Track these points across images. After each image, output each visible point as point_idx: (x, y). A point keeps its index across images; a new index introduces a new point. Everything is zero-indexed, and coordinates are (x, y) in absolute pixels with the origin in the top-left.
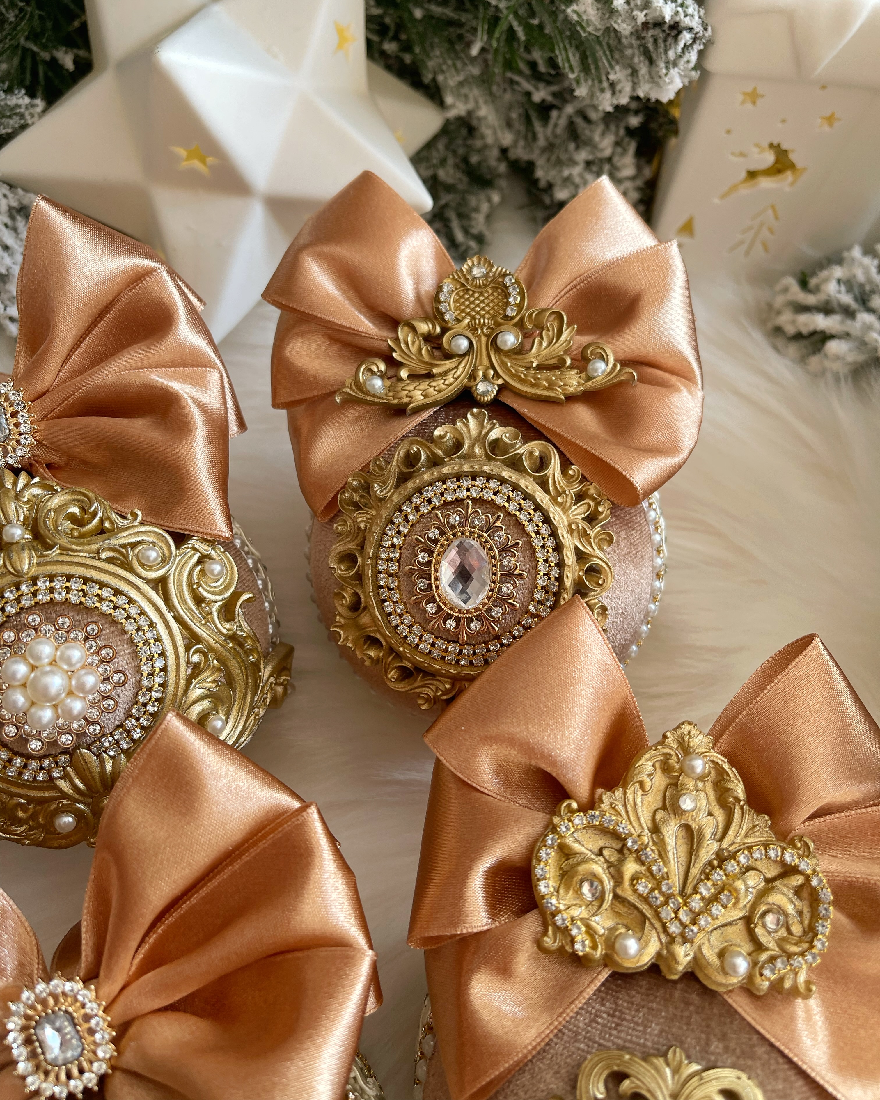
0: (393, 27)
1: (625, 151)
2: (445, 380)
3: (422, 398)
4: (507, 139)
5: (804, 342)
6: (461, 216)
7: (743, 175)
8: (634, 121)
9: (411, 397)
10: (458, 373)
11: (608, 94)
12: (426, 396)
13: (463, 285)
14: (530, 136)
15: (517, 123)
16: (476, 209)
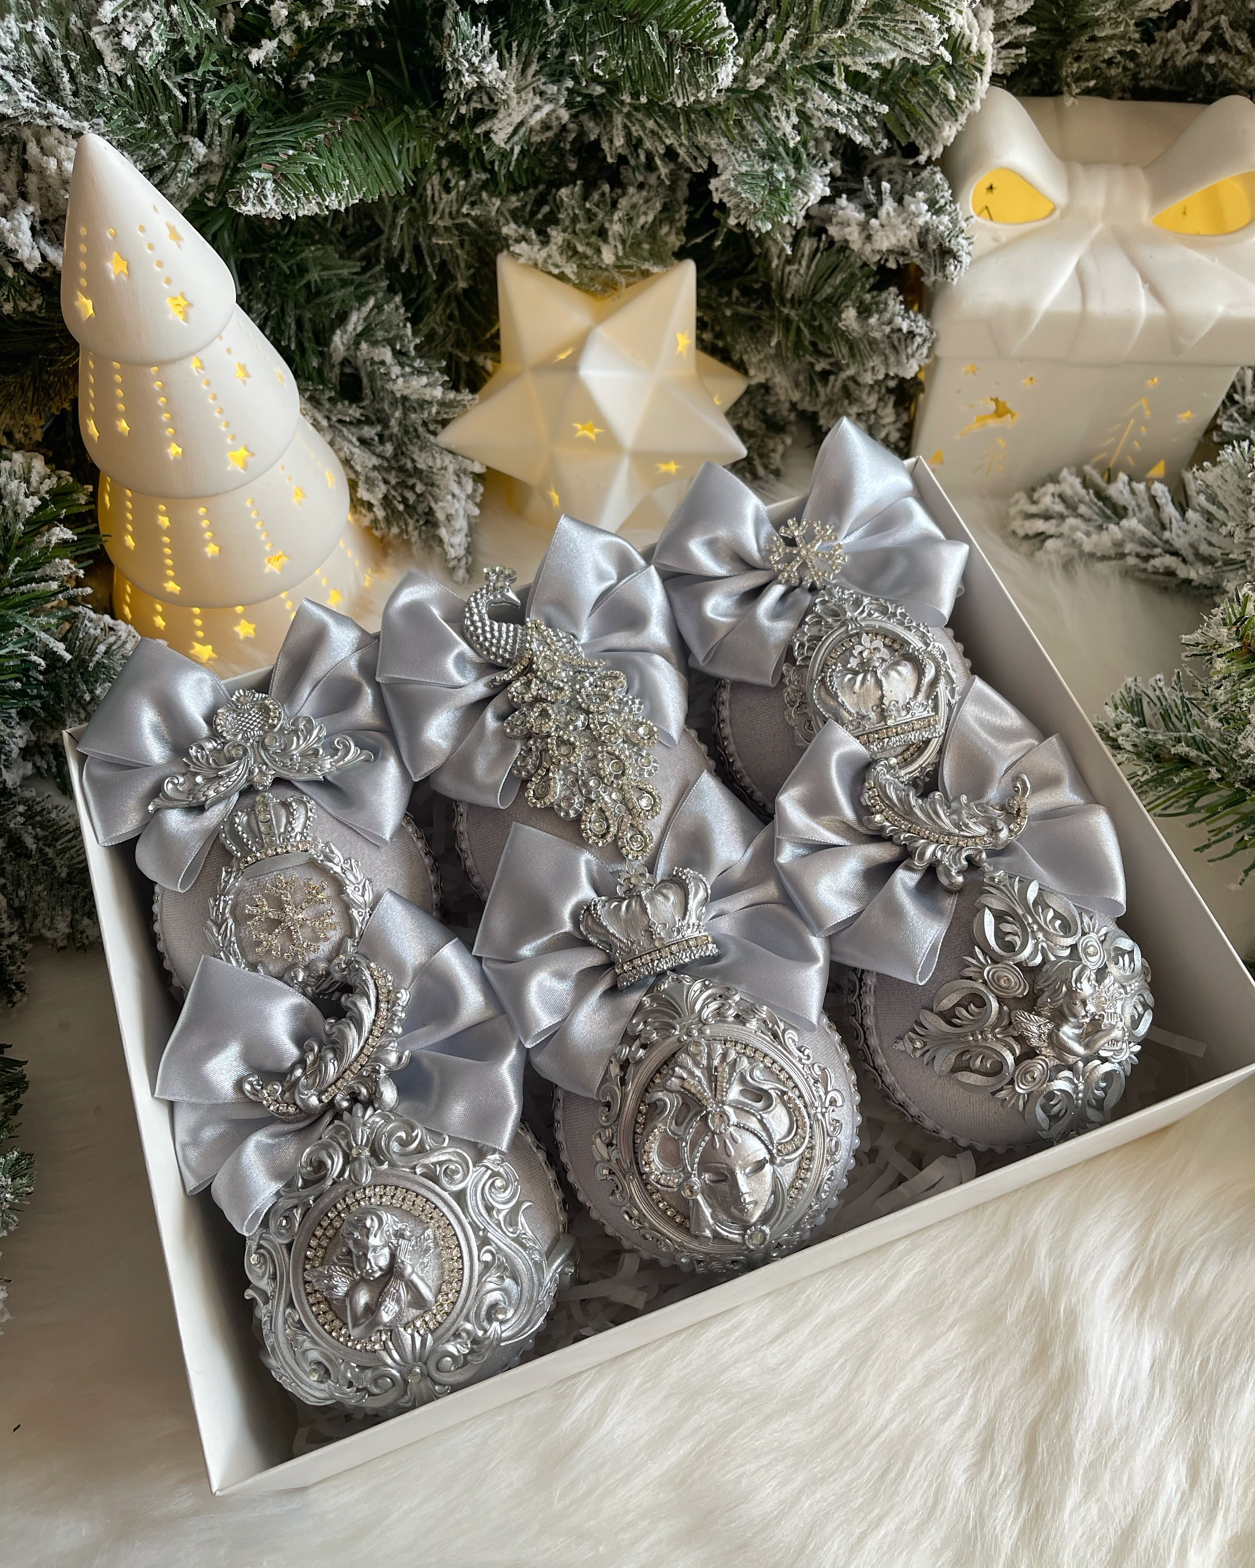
0: (710, 324)
1: (885, 406)
4: (796, 396)
5: (1034, 541)
6: (761, 456)
7: (975, 419)
8: (892, 384)
11: (869, 373)
14: (814, 394)
15: (803, 385)
16: (774, 451)
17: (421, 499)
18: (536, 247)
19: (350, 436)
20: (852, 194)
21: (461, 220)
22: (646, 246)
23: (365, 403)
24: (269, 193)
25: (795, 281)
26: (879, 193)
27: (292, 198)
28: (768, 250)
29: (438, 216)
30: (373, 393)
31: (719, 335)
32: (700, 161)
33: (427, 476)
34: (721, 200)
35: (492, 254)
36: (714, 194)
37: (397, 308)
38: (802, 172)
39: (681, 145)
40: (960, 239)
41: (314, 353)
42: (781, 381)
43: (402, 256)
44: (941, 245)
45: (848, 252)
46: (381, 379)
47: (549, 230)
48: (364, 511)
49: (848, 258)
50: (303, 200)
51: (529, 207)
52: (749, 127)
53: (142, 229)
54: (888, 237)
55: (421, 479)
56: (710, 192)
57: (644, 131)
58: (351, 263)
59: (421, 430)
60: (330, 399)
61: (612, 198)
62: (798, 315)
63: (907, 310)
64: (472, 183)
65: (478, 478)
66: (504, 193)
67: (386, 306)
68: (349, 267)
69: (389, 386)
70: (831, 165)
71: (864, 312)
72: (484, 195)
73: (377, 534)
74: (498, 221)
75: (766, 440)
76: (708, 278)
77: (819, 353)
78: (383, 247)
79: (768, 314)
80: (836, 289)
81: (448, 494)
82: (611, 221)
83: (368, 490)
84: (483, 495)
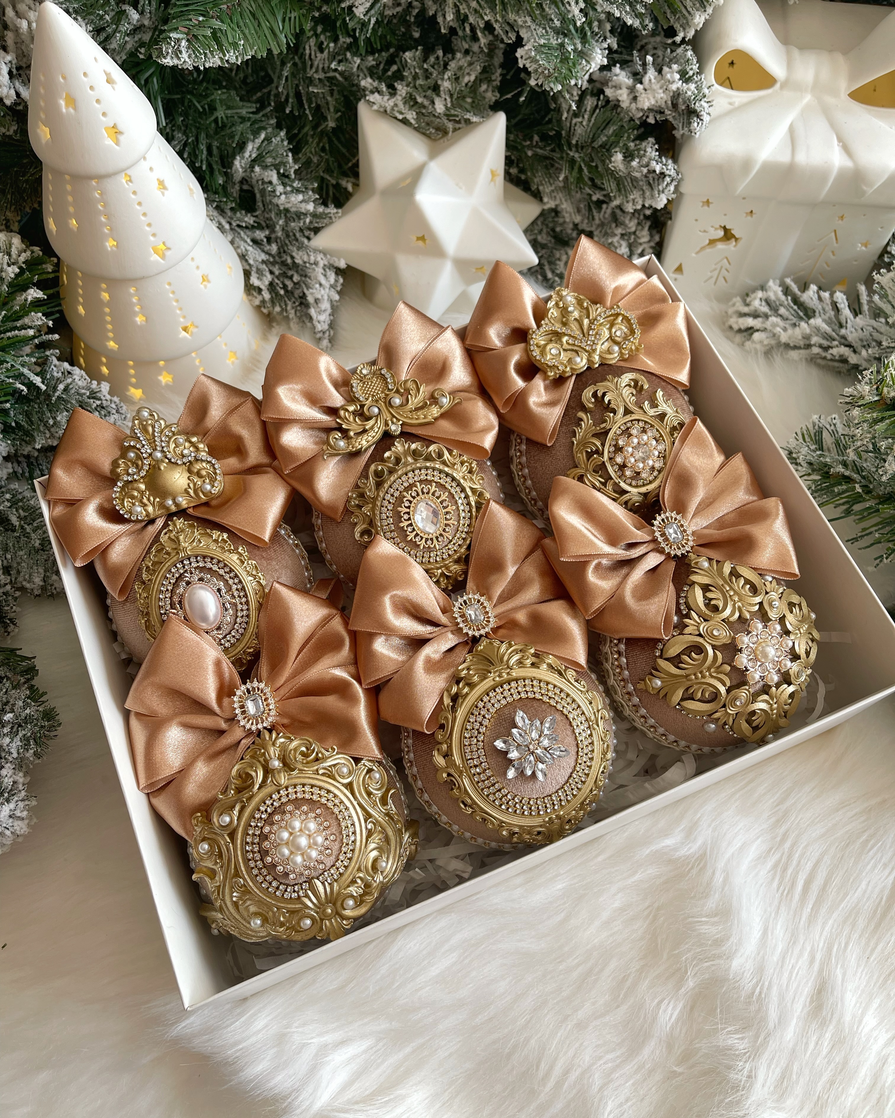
0: (515, 161)
1: (643, 228)
4: (578, 219)
5: (745, 334)
6: (550, 263)
7: (707, 242)
8: (648, 212)
11: (631, 204)
14: (591, 217)
15: (583, 211)
16: (559, 259)
17: (297, 286)
18: (386, 98)
19: (246, 238)
20: (624, 64)
21: (331, 74)
22: (469, 100)
23: (257, 213)
24: (184, 50)
25: (579, 130)
26: (644, 64)
27: (201, 54)
28: (560, 104)
29: (314, 70)
30: (264, 206)
31: (522, 171)
32: (510, 34)
33: (302, 270)
34: (524, 65)
35: (354, 102)
36: (520, 60)
37: (282, 140)
38: (587, 46)
39: (497, 21)
40: (702, 103)
41: (220, 173)
42: (566, 207)
43: (287, 100)
44: (688, 106)
45: (619, 110)
46: (270, 195)
47: (396, 84)
48: (255, 294)
49: (619, 114)
50: (209, 55)
51: (382, 66)
52: (547, 9)
53: (85, 74)
54: (649, 99)
55: (297, 272)
56: (517, 59)
57: (469, 10)
58: (249, 105)
59: (298, 235)
60: (232, 209)
61: (444, 61)
62: (580, 157)
63: (660, 157)
64: (339, 45)
65: (339, 271)
66: (364, 54)
67: (273, 139)
68: (247, 107)
69: (275, 201)
70: (609, 41)
71: (629, 156)
72: (348, 55)
73: (265, 311)
74: (358, 76)
75: (554, 251)
76: (516, 125)
77: (595, 186)
78: (272, 93)
79: (559, 156)
80: (609, 137)
81: (316, 283)
82: (443, 79)
83: (258, 278)
84: (342, 285)
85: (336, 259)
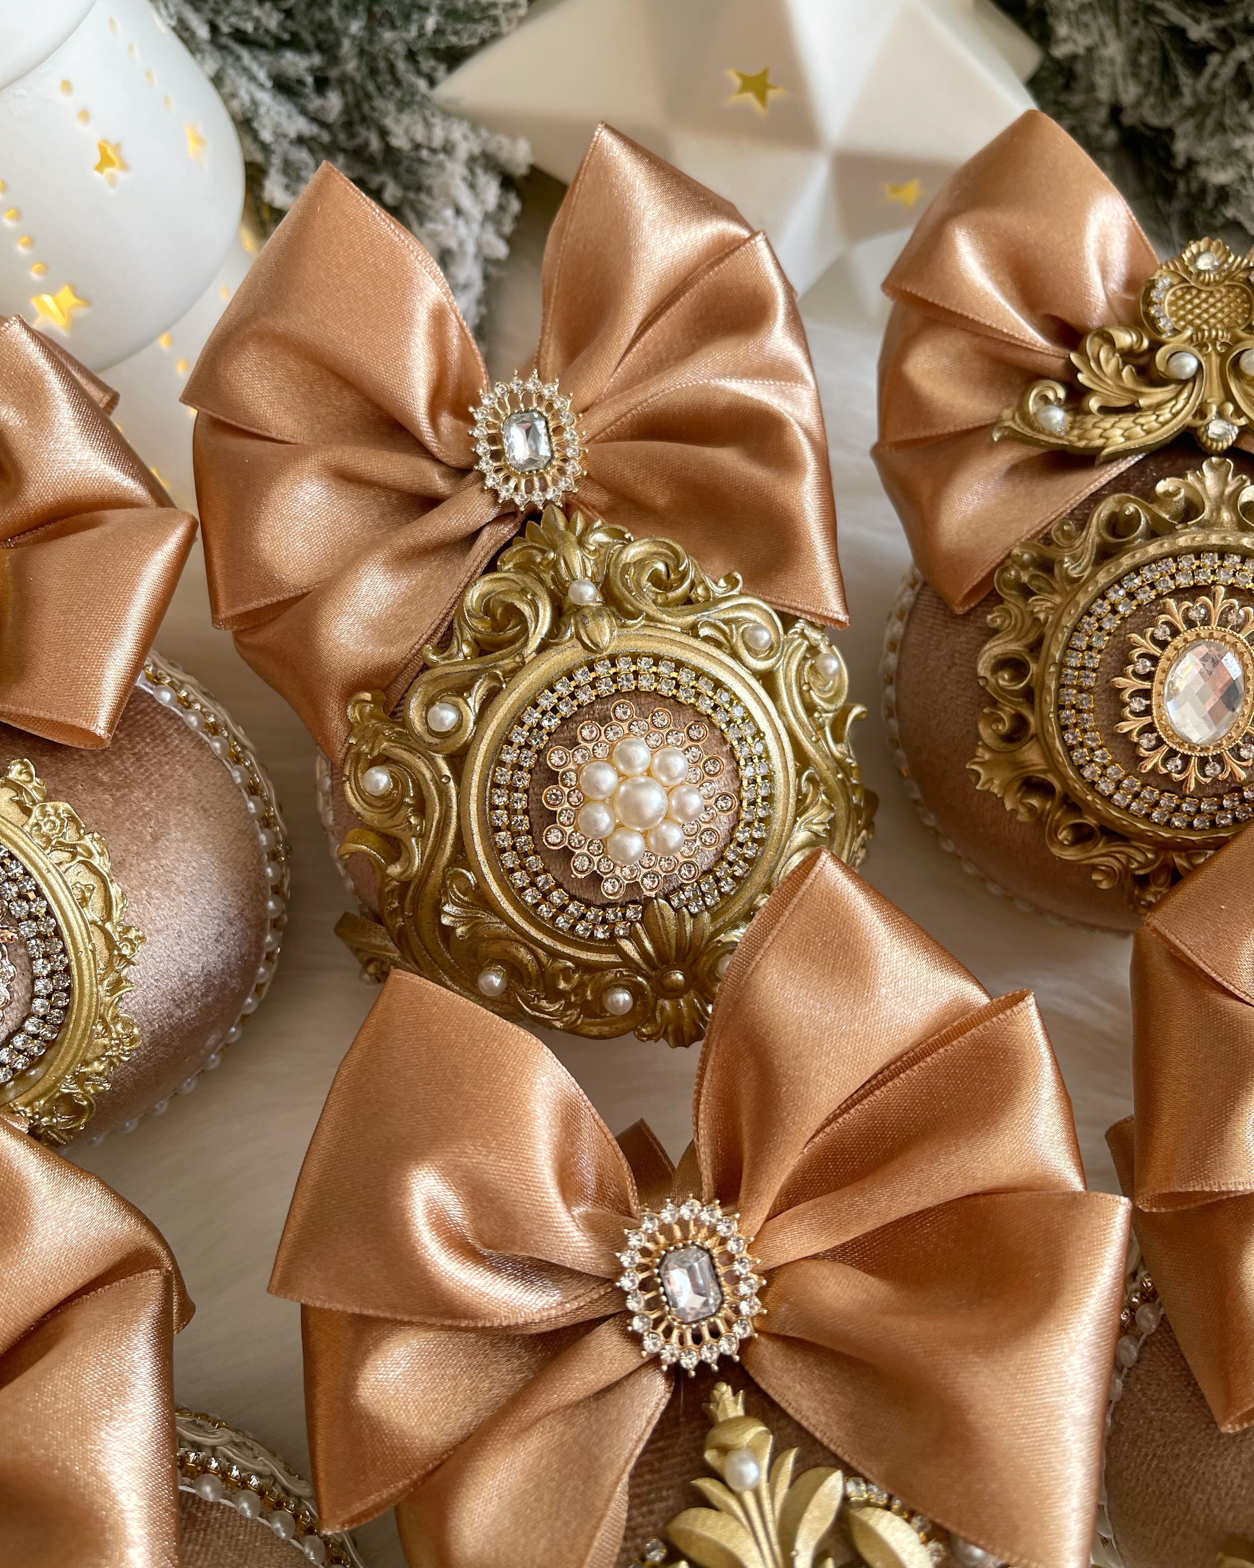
2: (1158, 416)
3: (1122, 440)
4: (1128, 93)
9: (1107, 439)
10: (1179, 406)
12: (1128, 438)
13: (1184, 280)
14: (1167, 90)
19: (254, 67)
33: (409, 171)
42: (1110, 56)
55: (396, 178)
59: (401, 66)
81: (445, 205)
83: (287, 187)
84: (517, 219)
85: (505, 141)
